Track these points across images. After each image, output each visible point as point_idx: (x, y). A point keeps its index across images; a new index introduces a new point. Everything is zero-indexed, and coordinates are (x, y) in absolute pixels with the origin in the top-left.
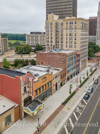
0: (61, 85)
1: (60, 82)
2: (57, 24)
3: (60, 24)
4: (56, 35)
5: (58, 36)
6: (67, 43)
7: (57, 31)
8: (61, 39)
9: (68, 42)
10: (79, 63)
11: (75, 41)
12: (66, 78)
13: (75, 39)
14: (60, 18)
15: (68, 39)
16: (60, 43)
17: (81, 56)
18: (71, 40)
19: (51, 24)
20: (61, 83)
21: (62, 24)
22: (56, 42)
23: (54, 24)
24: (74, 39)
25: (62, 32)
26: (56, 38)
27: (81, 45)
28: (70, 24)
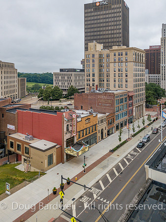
0: (108, 135)
1: (107, 128)
2: (100, 56)
3: (105, 56)
4: (100, 70)
5: (102, 73)
6: (115, 81)
7: (101, 66)
8: (107, 76)
9: (117, 80)
10: (132, 108)
11: (126, 78)
12: (115, 125)
13: (126, 76)
14: (105, 47)
15: (117, 76)
16: (105, 82)
17: (135, 99)
18: (120, 78)
19: (93, 56)
20: (108, 131)
21: (108, 56)
22: (100, 80)
23: (97, 56)
24: (124, 75)
25: (108, 66)
26: (100, 75)
27: (135, 83)
28: (119, 55)
